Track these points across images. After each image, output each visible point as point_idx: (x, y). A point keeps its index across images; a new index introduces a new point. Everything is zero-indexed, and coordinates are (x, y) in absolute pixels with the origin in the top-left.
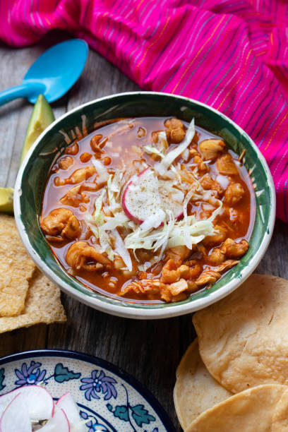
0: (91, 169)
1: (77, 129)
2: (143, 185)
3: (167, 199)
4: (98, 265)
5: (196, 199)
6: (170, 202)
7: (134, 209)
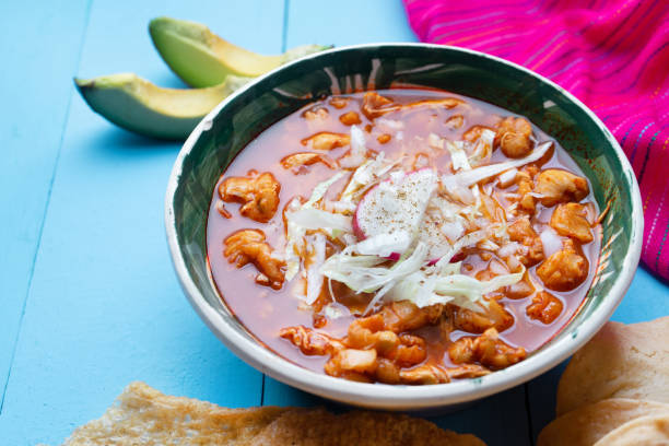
0: (344, 140)
1: (358, 77)
2: (406, 190)
3: (432, 227)
5: (487, 247)
6: (435, 232)
7: (369, 217)
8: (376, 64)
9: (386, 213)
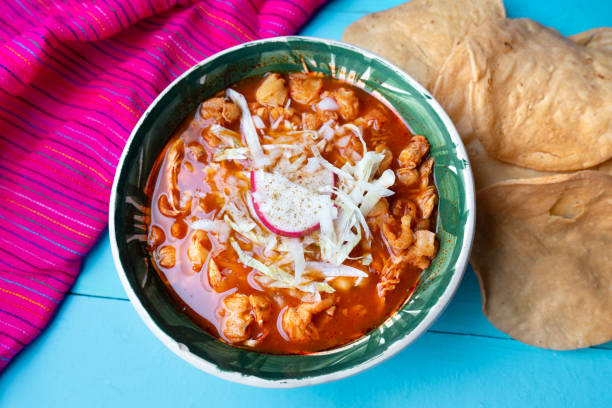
0: (200, 236)
1: (136, 217)
2: (271, 193)
3: (304, 180)
4: (330, 312)
6: (311, 179)
7: (292, 224)
8: (129, 200)
9: (290, 210)
